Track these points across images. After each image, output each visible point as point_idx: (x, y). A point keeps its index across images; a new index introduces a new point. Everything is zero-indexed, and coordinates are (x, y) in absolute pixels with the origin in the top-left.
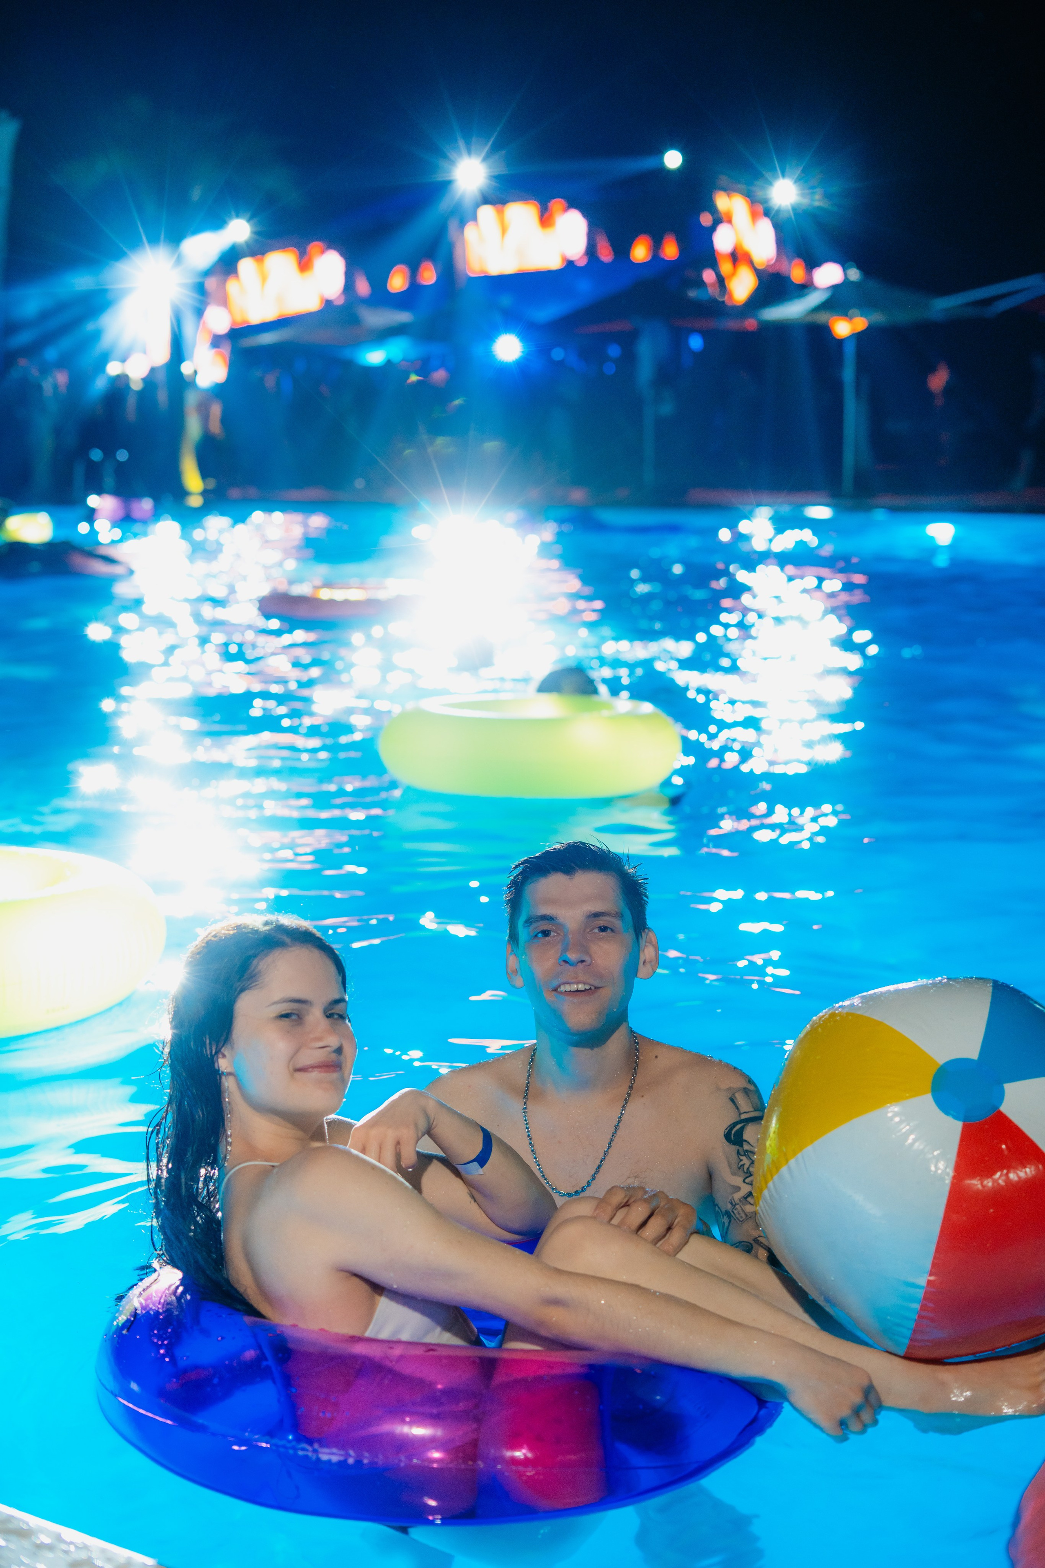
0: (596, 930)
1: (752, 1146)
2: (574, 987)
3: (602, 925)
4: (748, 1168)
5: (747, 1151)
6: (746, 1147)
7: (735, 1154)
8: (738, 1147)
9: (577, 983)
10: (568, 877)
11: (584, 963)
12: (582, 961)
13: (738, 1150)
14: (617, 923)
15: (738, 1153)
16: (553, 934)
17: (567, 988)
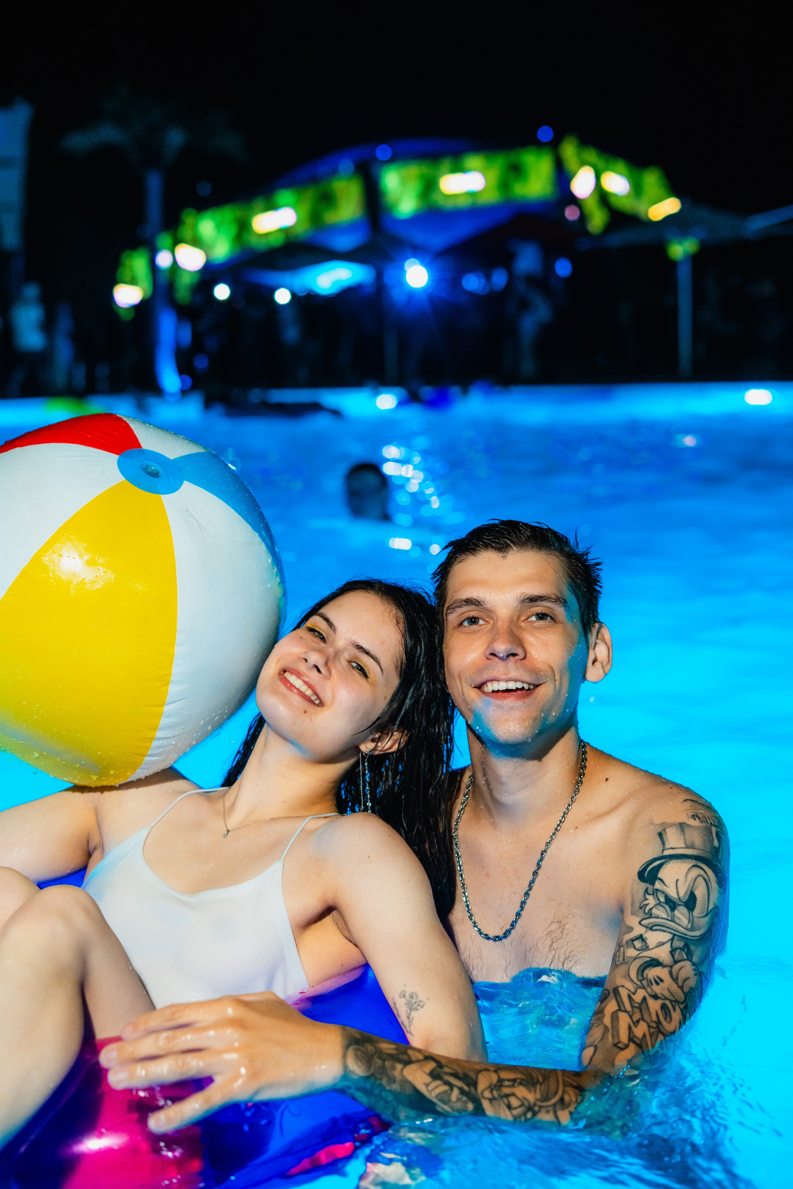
0: (534, 618)
1: (666, 885)
2: (503, 686)
3: (539, 612)
4: (651, 909)
5: (657, 890)
6: (658, 885)
7: (642, 892)
8: (648, 885)
9: (507, 681)
10: (501, 555)
11: (517, 657)
12: (514, 655)
13: (647, 888)
14: (559, 611)
15: (646, 891)
16: (481, 622)
17: (496, 686)
